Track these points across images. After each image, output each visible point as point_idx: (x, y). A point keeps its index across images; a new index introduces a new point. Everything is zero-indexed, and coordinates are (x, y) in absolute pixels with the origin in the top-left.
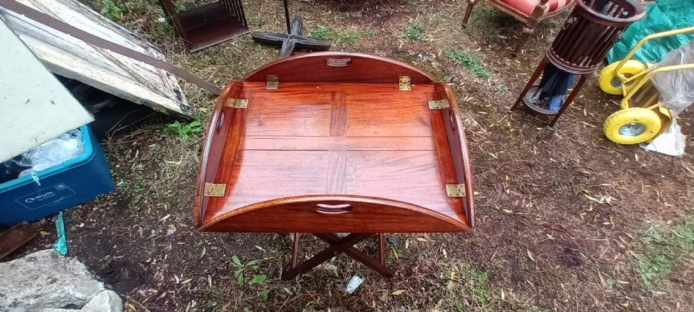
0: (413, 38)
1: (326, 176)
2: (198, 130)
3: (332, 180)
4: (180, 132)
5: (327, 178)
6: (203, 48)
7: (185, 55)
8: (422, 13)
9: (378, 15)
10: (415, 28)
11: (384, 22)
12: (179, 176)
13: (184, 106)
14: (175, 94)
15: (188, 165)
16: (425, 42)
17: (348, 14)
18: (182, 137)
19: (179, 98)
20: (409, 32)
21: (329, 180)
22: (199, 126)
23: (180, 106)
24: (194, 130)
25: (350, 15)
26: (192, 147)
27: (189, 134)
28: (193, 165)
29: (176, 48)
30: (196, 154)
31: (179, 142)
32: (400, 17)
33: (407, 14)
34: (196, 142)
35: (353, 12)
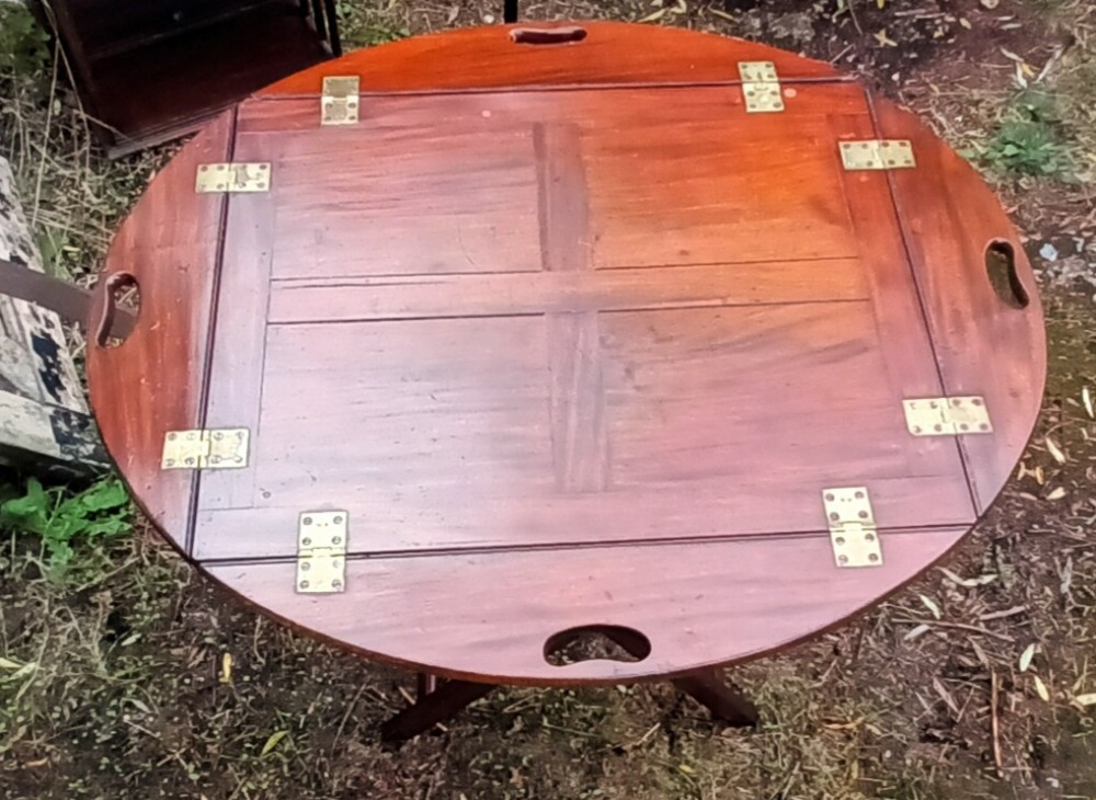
0: (1020, 166)
1: (545, 393)
2: (113, 525)
3: (565, 404)
4: (44, 525)
5: (549, 399)
6: (158, 142)
7: (88, 171)
8: (1071, 41)
9: (882, 37)
10: (1035, 117)
11: (905, 75)
12: (22, 730)
13: (66, 415)
14: (37, 360)
15: (60, 682)
16: (1076, 188)
17: (757, 23)
18: (48, 554)
19: (52, 382)
20: (1009, 134)
21: (555, 404)
22: (114, 511)
23: (54, 420)
24: (96, 529)
25: (764, 26)
26: (82, 601)
27: (76, 541)
28: (82, 686)
29: (54, 133)
30: (96, 635)
31: (33, 572)
32: (977, 54)
33: (1008, 39)
34: (101, 577)
35: (779, 10)
